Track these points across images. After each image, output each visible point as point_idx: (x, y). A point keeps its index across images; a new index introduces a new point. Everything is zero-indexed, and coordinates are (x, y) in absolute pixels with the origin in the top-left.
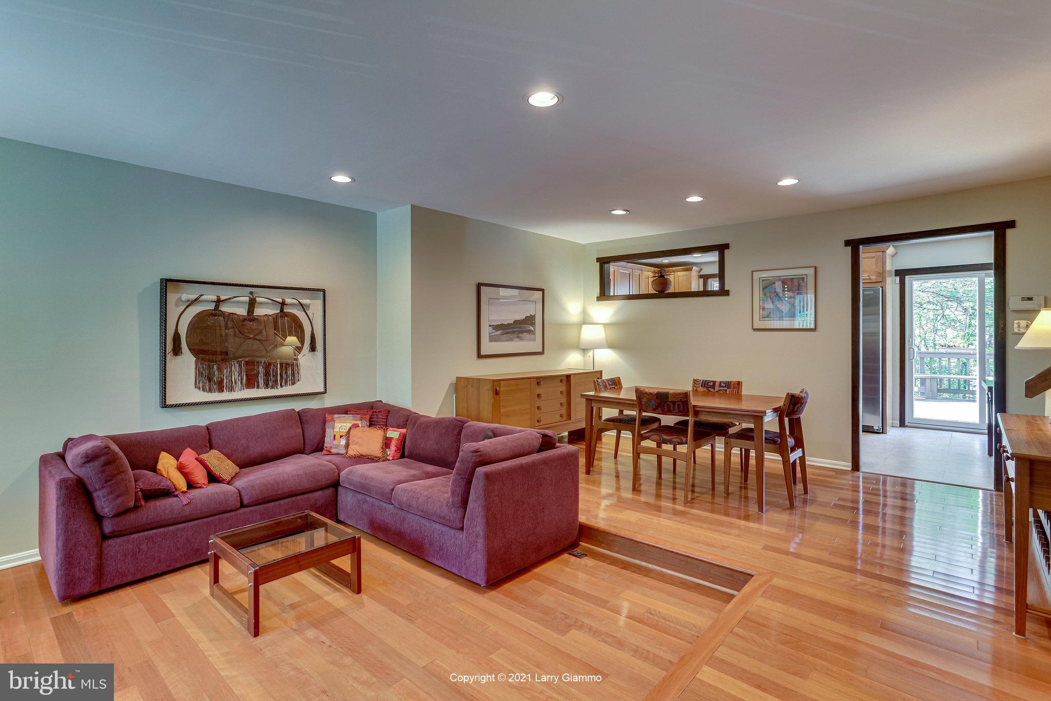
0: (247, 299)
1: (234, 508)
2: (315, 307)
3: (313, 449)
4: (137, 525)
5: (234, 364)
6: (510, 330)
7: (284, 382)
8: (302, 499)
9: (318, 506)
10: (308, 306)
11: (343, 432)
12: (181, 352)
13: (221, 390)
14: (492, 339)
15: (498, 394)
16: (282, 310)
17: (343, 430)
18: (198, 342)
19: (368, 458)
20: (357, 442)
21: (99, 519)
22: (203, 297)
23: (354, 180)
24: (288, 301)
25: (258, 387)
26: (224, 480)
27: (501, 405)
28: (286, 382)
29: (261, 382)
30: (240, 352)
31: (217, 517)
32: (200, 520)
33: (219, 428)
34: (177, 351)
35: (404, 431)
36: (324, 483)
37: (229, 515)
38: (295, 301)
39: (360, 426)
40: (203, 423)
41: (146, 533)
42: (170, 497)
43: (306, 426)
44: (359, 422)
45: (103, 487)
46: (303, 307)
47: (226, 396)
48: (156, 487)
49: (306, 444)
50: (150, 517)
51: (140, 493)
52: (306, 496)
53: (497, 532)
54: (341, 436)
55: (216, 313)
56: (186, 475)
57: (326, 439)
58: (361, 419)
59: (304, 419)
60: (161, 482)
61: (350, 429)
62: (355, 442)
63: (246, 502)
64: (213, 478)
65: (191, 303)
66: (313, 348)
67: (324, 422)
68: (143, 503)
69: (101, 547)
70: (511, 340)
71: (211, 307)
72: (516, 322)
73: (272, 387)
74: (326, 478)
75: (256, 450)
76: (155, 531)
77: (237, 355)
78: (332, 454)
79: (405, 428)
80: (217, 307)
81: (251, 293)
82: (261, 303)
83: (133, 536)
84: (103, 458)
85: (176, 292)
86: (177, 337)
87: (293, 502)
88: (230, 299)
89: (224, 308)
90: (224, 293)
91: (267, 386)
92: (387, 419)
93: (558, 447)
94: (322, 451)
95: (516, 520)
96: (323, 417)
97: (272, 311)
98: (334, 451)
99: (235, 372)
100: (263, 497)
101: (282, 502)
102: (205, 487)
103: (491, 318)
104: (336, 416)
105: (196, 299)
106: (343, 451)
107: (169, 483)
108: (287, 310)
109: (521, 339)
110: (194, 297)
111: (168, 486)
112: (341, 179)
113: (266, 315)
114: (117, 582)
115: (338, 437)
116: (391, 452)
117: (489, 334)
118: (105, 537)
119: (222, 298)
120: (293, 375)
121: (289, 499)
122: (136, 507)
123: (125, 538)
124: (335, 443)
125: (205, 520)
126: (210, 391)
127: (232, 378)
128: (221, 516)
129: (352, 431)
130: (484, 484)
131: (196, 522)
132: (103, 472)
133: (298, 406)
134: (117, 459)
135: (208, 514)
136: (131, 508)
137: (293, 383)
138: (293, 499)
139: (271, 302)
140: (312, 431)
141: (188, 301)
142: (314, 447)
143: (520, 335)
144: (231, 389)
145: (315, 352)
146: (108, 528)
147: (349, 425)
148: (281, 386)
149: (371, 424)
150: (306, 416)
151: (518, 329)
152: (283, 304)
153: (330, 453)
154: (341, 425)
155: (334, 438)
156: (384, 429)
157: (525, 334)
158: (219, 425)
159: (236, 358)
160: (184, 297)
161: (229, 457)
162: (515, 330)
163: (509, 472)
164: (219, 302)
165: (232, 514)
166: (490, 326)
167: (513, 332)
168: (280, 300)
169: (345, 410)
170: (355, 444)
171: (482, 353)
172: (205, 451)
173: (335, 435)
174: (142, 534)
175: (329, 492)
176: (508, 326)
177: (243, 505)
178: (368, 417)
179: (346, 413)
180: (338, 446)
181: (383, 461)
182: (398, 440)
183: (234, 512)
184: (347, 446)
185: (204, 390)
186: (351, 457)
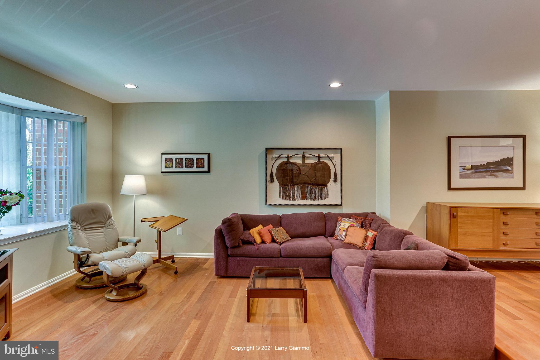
0: (301, 155)
1: (277, 256)
2: (337, 158)
3: (330, 235)
4: (238, 254)
5: (296, 187)
6: (482, 170)
7: (320, 198)
8: (311, 260)
9: (319, 266)
10: (333, 158)
11: (345, 228)
12: (274, 181)
13: (290, 199)
14: (462, 176)
15: (455, 218)
16: (319, 160)
17: (345, 227)
18: (280, 176)
19: (354, 246)
20: (350, 235)
21: (226, 248)
22: (281, 155)
23: (342, 84)
24: (321, 155)
25: (307, 199)
26: (278, 242)
27: (458, 226)
28: (321, 198)
29: (308, 196)
30: (298, 181)
31: (270, 259)
32: (263, 258)
33: (285, 217)
34: (272, 180)
35: (375, 233)
36: (323, 254)
37: (275, 259)
38: (325, 155)
39: (355, 226)
40: (280, 214)
41: (242, 258)
42: (252, 245)
43: (327, 222)
44: (355, 224)
45: (227, 235)
46: (331, 159)
47: (292, 202)
48: (247, 239)
49: (327, 231)
50: (243, 252)
51: (240, 241)
52: (313, 259)
53: (386, 321)
54: (344, 230)
55: (288, 163)
56: (261, 237)
57: (336, 231)
58: (357, 222)
59: (327, 218)
60: (249, 237)
61: (349, 227)
62: (349, 235)
63: (282, 255)
64: (273, 241)
65: (278, 158)
66: (335, 180)
67: (337, 221)
68: (241, 245)
69: (227, 259)
70: (484, 177)
71: (286, 160)
72: (489, 164)
73: (314, 200)
74: (324, 252)
75: (301, 230)
76: (245, 258)
77: (297, 183)
78: (338, 240)
79: (377, 231)
80: (288, 160)
81: (304, 152)
82: (308, 157)
83: (237, 258)
84: (227, 223)
85: (271, 154)
86: (272, 174)
87: (306, 261)
88: (293, 156)
89: (291, 160)
90: (291, 153)
91: (311, 199)
92: (371, 224)
93: (469, 270)
94: (333, 236)
95: (408, 319)
96: (336, 218)
97: (314, 161)
98: (339, 238)
99: (297, 191)
100: (290, 254)
101: (300, 259)
102: (268, 243)
103: (462, 160)
104: (343, 218)
105: (279, 157)
106: (343, 239)
107: (252, 239)
108: (321, 160)
109: (496, 177)
110: (278, 156)
111: (251, 240)
112: (335, 85)
113: (311, 163)
114: (232, 275)
115: (342, 230)
116: (368, 244)
117: (460, 173)
118: (228, 256)
119: (290, 155)
120: (325, 194)
121: (304, 259)
122: (238, 247)
123: (235, 258)
124: (340, 233)
125: (265, 259)
126: (286, 199)
127: (295, 194)
128: (271, 259)
129: (349, 228)
130: (374, 283)
131: (261, 259)
132: (227, 229)
133: (325, 211)
134: (232, 225)
135: (265, 256)
136: (237, 246)
137: (325, 198)
138: (306, 259)
139: (313, 156)
140: (329, 225)
141: (276, 157)
142: (331, 234)
143: (494, 174)
144: (294, 199)
145: (337, 183)
146: (229, 252)
147: (349, 225)
148: (318, 199)
149: (362, 226)
150: (328, 216)
151: (492, 169)
152: (319, 157)
153: (336, 239)
154: (344, 224)
155: (340, 231)
156: (367, 230)
157: (500, 173)
158: (286, 216)
159: (297, 184)
160: (274, 156)
161: (287, 232)
162: (488, 169)
163: (400, 279)
164: (288, 157)
165: (276, 259)
166: (460, 167)
167: (486, 171)
168: (317, 155)
169: (349, 216)
170: (349, 236)
171: (452, 187)
172: (277, 227)
173: (340, 229)
174: (240, 258)
175: (326, 260)
176: (481, 166)
177: (281, 257)
178: (360, 222)
179: (350, 218)
180: (341, 236)
181: (362, 249)
182: (371, 238)
183: (277, 258)
184: (346, 236)
185: (283, 199)
186: (345, 243)
